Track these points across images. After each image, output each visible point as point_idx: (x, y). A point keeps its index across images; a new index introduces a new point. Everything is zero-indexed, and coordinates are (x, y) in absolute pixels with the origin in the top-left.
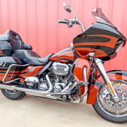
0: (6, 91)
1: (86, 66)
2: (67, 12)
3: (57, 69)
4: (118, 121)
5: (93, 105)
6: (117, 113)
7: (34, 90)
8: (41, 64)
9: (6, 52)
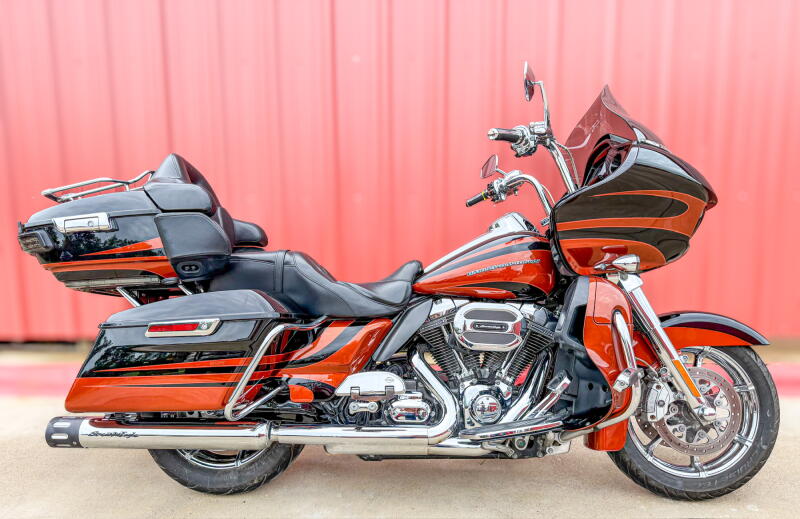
0: (188, 456)
1: (621, 307)
2: (522, 90)
3: (475, 328)
4: (709, 490)
5: (611, 454)
6: (697, 464)
7: (364, 428)
8: (383, 309)
9: (197, 268)
